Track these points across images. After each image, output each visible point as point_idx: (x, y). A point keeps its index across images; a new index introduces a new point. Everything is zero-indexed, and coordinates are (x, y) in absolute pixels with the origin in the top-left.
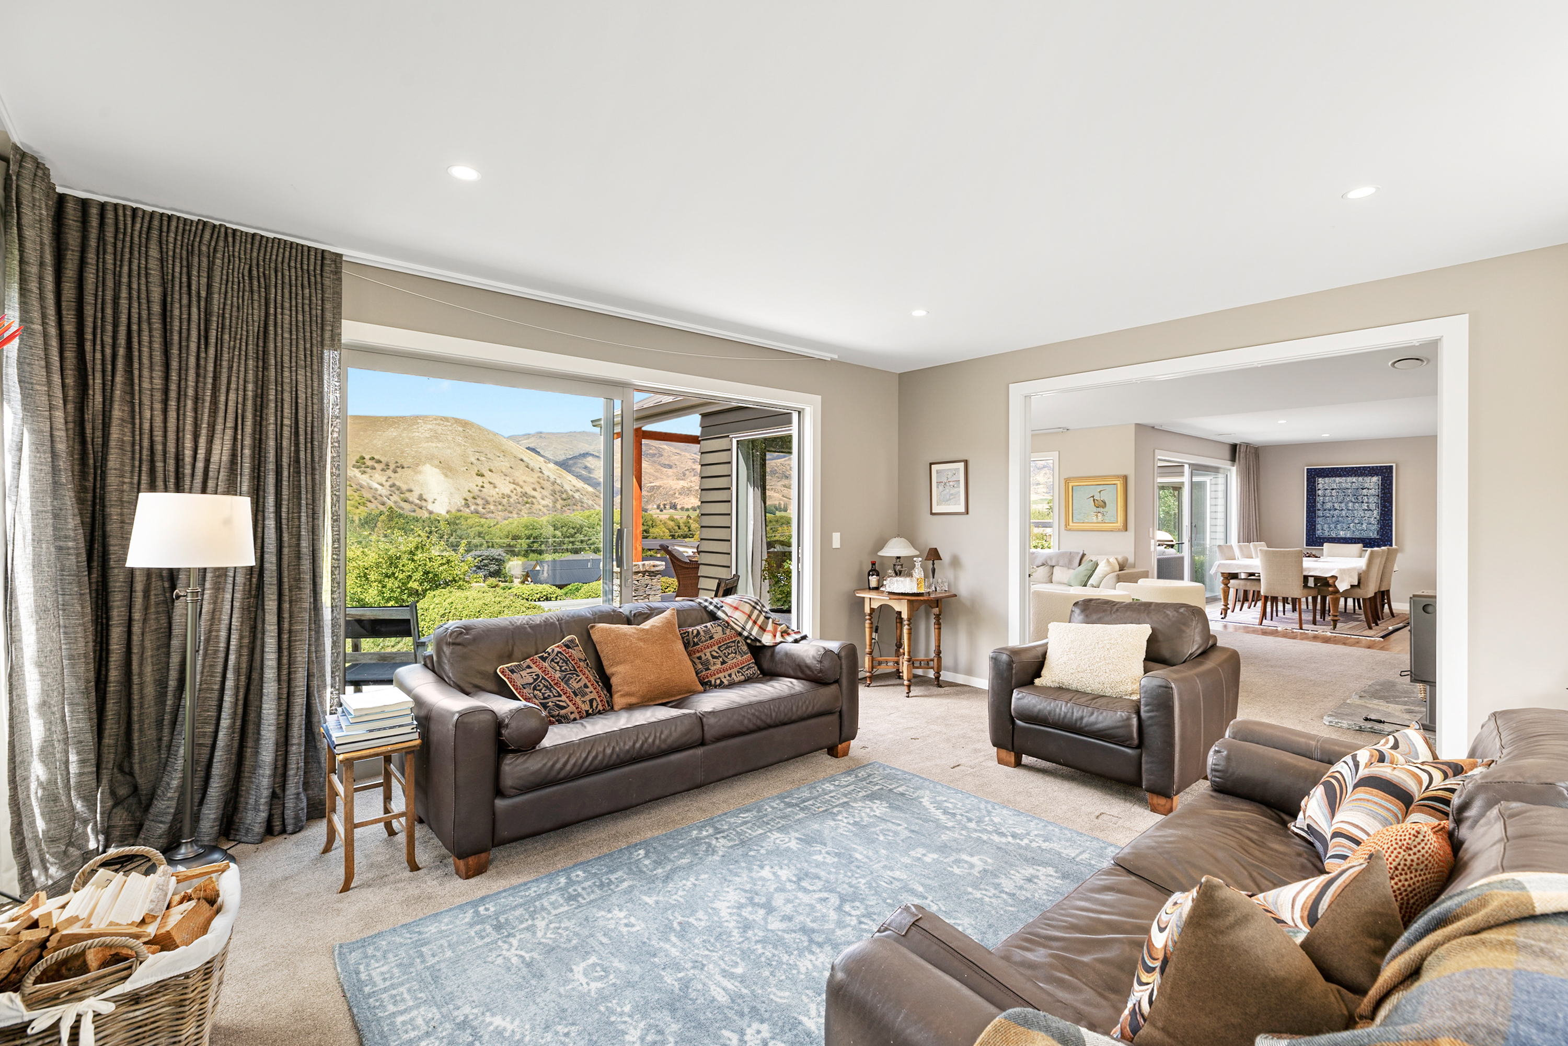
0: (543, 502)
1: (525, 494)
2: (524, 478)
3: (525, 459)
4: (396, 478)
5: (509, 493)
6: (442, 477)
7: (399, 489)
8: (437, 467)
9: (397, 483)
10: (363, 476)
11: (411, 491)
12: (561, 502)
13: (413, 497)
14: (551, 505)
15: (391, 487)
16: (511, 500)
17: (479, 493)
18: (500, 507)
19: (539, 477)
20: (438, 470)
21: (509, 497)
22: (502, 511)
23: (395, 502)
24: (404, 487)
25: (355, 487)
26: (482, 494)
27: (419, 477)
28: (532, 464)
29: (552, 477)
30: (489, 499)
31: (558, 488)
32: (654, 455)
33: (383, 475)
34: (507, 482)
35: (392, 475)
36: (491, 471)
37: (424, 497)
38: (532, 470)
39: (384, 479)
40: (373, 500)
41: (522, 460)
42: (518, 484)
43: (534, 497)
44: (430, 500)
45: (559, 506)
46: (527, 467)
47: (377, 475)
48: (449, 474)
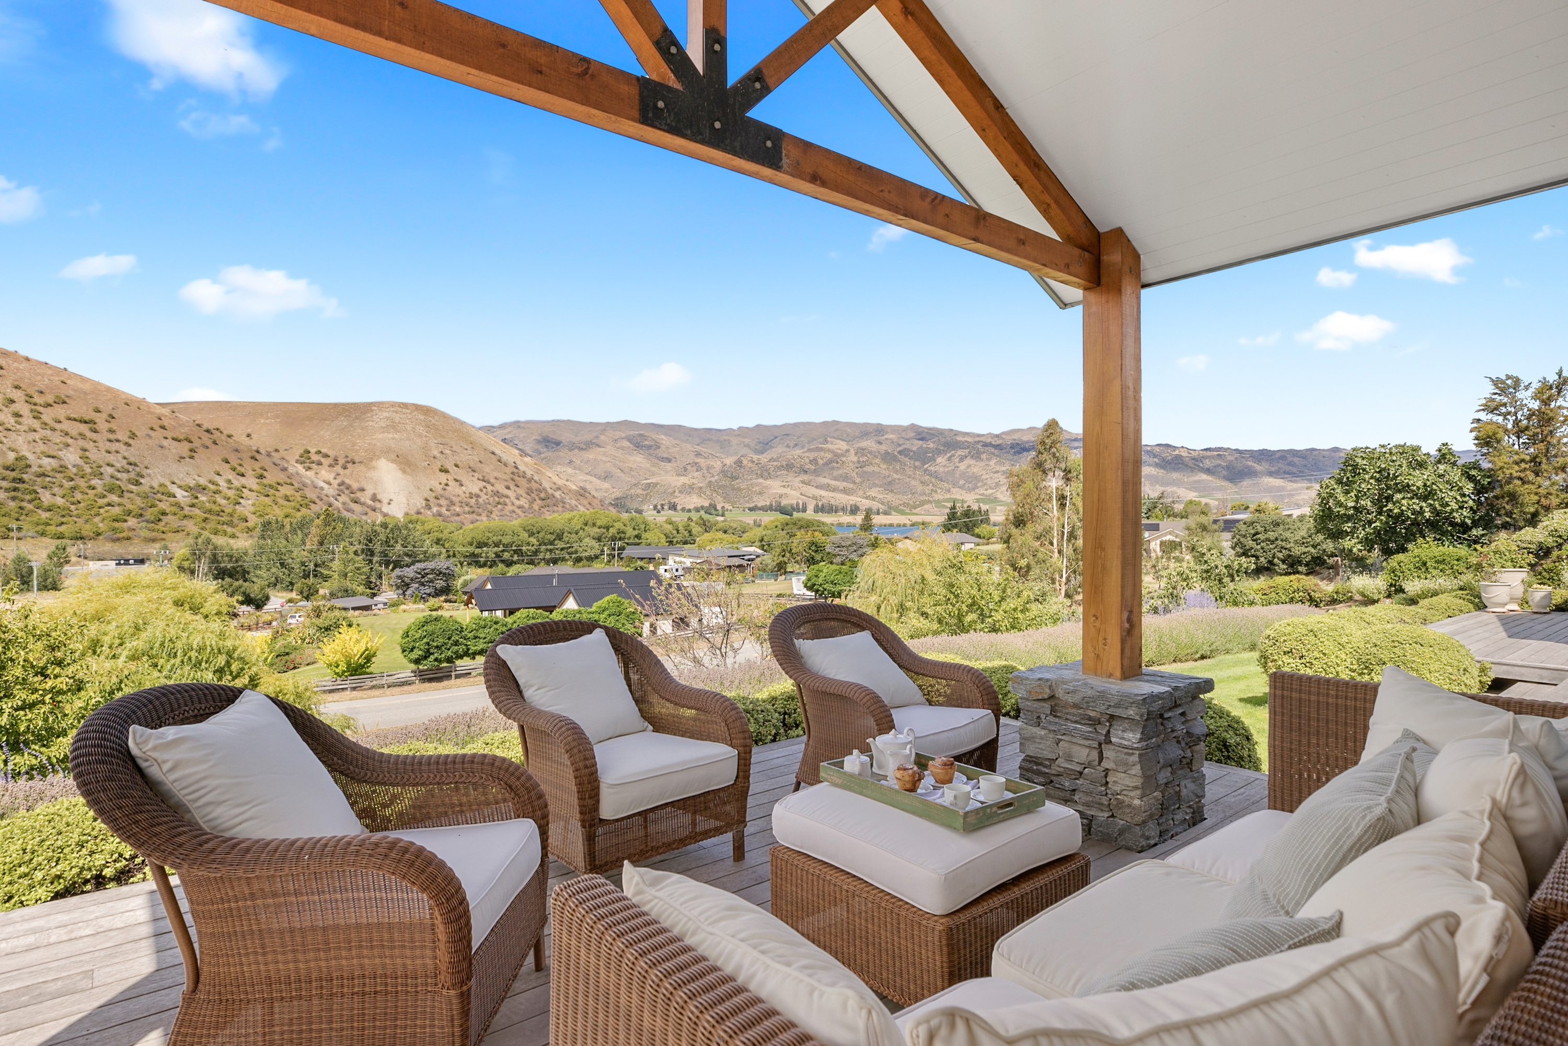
0: (517, 503)
1: (497, 493)
2: (496, 474)
3: (497, 452)
4: (345, 475)
5: (478, 492)
6: (400, 474)
7: (348, 487)
8: (393, 461)
9: (347, 481)
10: (308, 473)
11: (363, 490)
12: (539, 502)
13: (366, 498)
14: (526, 506)
15: (339, 485)
16: (480, 500)
17: (443, 492)
18: (467, 509)
19: (513, 473)
20: (393, 466)
21: (478, 496)
22: (469, 513)
23: (344, 504)
24: (355, 486)
25: (296, 485)
26: (446, 494)
27: (372, 474)
28: (505, 458)
29: (529, 473)
30: (454, 499)
31: (534, 486)
32: (650, 447)
33: (330, 472)
34: (475, 479)
35: (341, 471)
36: (457, 466)
37: (378, 497)
38: (505, 465)
39: (332, 476)
40: (317, 501)
41: (493, 453)
42: (489, 482)
43: (507, 497)
44: (385, 501)
45: (536, 507)
46: (500, 461)
47: (323, 472)
48: (408, 470)
